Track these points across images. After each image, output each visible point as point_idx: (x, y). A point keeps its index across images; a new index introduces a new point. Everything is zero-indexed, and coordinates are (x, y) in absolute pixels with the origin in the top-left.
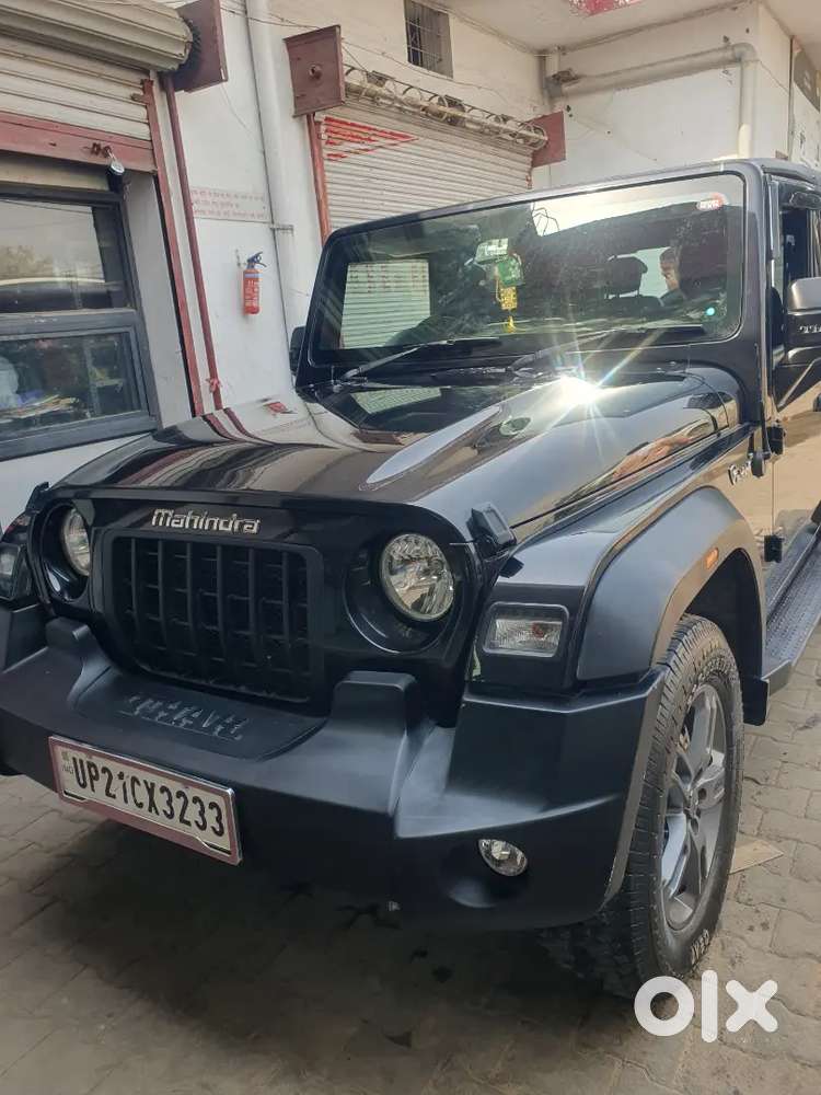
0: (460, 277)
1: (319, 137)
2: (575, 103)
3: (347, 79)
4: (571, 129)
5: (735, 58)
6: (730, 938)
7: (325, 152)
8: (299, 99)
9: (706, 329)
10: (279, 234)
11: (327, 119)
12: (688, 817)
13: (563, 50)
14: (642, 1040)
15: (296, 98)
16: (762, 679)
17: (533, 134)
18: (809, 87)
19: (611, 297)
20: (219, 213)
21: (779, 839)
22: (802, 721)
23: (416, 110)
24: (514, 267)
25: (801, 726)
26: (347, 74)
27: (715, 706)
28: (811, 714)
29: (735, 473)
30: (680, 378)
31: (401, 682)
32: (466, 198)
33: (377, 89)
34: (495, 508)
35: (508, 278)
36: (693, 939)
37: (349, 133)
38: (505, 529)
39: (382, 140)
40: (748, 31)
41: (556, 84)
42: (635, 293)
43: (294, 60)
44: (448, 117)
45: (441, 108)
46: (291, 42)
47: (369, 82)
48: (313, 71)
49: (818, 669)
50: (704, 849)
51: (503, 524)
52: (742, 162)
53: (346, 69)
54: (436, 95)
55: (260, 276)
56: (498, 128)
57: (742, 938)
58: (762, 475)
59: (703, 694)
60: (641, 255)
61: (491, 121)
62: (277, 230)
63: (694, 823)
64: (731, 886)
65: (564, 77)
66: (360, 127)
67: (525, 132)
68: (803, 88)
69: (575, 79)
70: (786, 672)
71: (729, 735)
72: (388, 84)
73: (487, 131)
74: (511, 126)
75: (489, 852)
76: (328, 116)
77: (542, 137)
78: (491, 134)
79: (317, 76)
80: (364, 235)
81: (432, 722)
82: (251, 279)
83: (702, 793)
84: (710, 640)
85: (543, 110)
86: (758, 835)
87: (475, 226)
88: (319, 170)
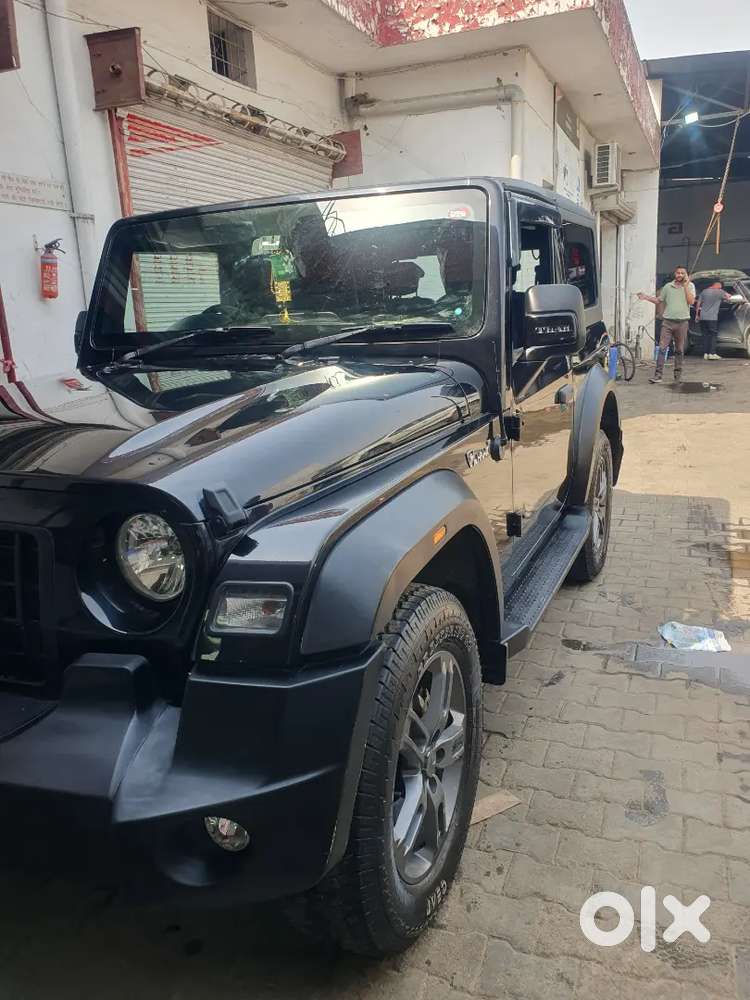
0: (236, 269)
1: (121, 133)
2: (371, 123)
3: (147, 79)
4: (367, 145)
5: (506, 97)
6: (469, 884)
7: (128, 148)
8: (99, 93)
9: (454, 327)
10: (79, 222)
11: (129, 116)
12: (425, 777)
13: (360, 75)
14: (381, 994)
15: (97, 93)
16: (502, 643)
17: (332, 148)
18: (570, 128)
19: (393, 297)
20: (14, 197)
21: (518, 788)
22: (547, 678)
23: (219, 116)
24: (287, 263)
25: (547, 682)
26: (149, 75)
27: (451, 671)
28: (556, 671)
29: (472, 457)
30: (433, 371)
31: (132, 663)
32: (246, 196)
33: (180, 92)
34: (228, 489)
35: (282, 273)
36: (430, 891)
37: (152, 131)
38: (237, 508)
39: (186, 141)
40: (517, 74)
41: (353, 105)
42: (414, 295)
43: (95, 56)
44: (252, 125)
45: (244, 116)
46: (91, 39)
47: (170, 84)
48: (114, 69)
49: (564, 630)
50: (441, 806)
51: (234, 504)
52: (486, 179)
53: (146, 71)
54: (238, 104)
55: (58, 261)
56: (298, 139)
57: (479, 884)
58: (500, 459)
59: (439, 658)
60: (419, 261)
61: (292, 133)
62: (77, 219)
63: (433, 783)
64: (472, 835)
65: (360, 100)
66: (164, 127)
67: (325, 146)
68: (565, 129)
69: (372, 102)
70: (524, 636)
71: (469, 695)
72: (191, 89)
73: (289, 141)
74: (311, 139)
75: (216, 828)
76: (132, 113)
77: (341, 151)
78: (294, 145)
79: (117, 73)
80: (156, 224)
81: (164, 703)
82: (48, 264)
83: (440, 753)
84: (444, 609)
85: (342, 127)
86: (502, 786)
87: (250, 223)
88: (121, 164)
